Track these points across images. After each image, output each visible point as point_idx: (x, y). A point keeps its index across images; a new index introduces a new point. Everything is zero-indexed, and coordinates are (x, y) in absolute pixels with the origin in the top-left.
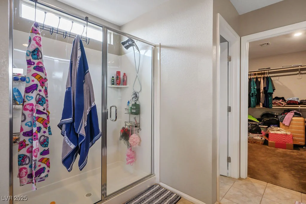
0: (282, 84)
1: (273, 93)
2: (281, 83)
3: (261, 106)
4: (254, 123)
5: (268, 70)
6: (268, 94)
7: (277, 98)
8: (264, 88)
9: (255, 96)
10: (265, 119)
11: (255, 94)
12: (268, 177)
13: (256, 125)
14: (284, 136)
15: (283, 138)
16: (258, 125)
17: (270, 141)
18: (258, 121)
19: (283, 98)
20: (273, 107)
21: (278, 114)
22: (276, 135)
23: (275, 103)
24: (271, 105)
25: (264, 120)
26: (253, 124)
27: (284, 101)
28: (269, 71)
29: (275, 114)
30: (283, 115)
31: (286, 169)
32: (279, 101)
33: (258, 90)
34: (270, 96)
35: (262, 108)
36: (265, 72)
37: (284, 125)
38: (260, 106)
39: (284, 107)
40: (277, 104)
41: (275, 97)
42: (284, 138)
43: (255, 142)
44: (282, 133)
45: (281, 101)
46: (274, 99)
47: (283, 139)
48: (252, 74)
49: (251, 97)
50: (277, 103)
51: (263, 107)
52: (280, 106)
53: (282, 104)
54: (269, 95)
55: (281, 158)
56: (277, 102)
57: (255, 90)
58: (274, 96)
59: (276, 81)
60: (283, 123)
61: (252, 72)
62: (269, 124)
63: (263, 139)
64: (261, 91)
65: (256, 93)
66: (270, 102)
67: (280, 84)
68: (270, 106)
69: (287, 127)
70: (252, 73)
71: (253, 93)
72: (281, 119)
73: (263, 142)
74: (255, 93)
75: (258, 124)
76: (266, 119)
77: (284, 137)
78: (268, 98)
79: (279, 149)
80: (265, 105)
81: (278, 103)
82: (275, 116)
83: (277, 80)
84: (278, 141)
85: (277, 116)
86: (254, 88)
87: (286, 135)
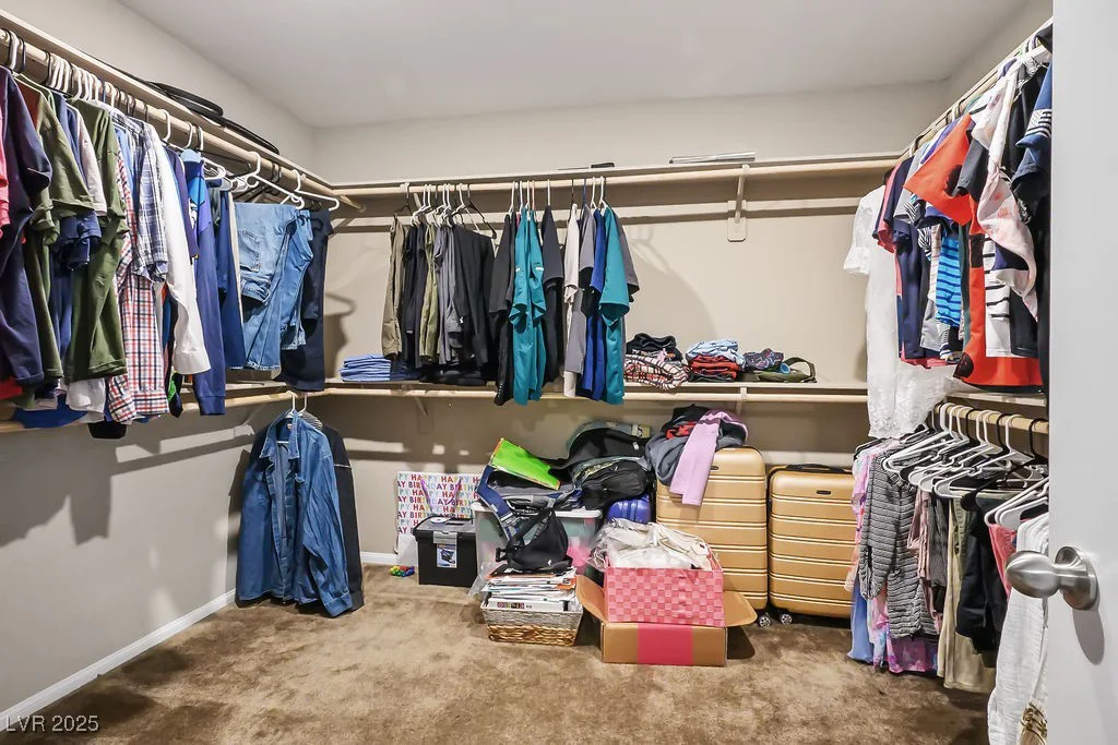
0: (665, 262)
1: (626, 309)
2: (659, 256)
3: (569, 392)
4: (531, 498)
5: (606, 175)
6: (603, 316)
7: (645, 343)
8: (585, 275)
9: (535, 325)
10: (586, 465)
11: (538, 314)
13: (541, 508)
14: (682, 584)
15: (675, 594)
16: (553, 510)
17: (610, 625)
18: (553, 483)
19: (668, 344)
20: (628, 396)
21: (646, 434)
22: (640, 580)
23: (635, 373)
24: (615, 383)
25: (583, 474)
26: (524, 507)
27: (673, 359)
28: (611, 180)
29: (635, 432)
30: (672, 441)
32: (654, 362)
33: (554, 286)
34: (613, 328)
35: (571, 400)
36: (589, 181)
37: (677, 499)
38: (562, 391)
39: (679, 396)
40: (644, 376)
41: (638, 337)
42: (682, 597)
43: (532, 632)
44: (673, 563)
45: (661, 359)
46: (630, 347)
47: (675, 601)
48: (525, 191)
49: (515, 332)
50: (644, 368)
51: (577, 394)
52: (657, 389)
53: (670, 377)
54: (609, 323)
56: (646, 363)
57: (536, 286)
58: (633, 326)
59: (641, 246)
61: (525, 179)
62: (604, 499)
63: (573, 609)
64: (569, 294)
65: (542, 305)
66: (613, 366)
67: (658, 265)
68: (610, 389)
69: (691, 512)
70: (524, 185)
71: (521, 307)
72: (665, 466)
73: (572, 627)
74: (533, 306)
75: (551, 503)
76: (591, 467)
77: (683, 590)
78: (600, 342)
79: (657, 668)
80: (588, 386)
81: (651, 370)
82: (636, 447)
83: (646, 243)
84: (654, 619)
85: (642, 442)
86: (532, 275)
87: (693, 572)
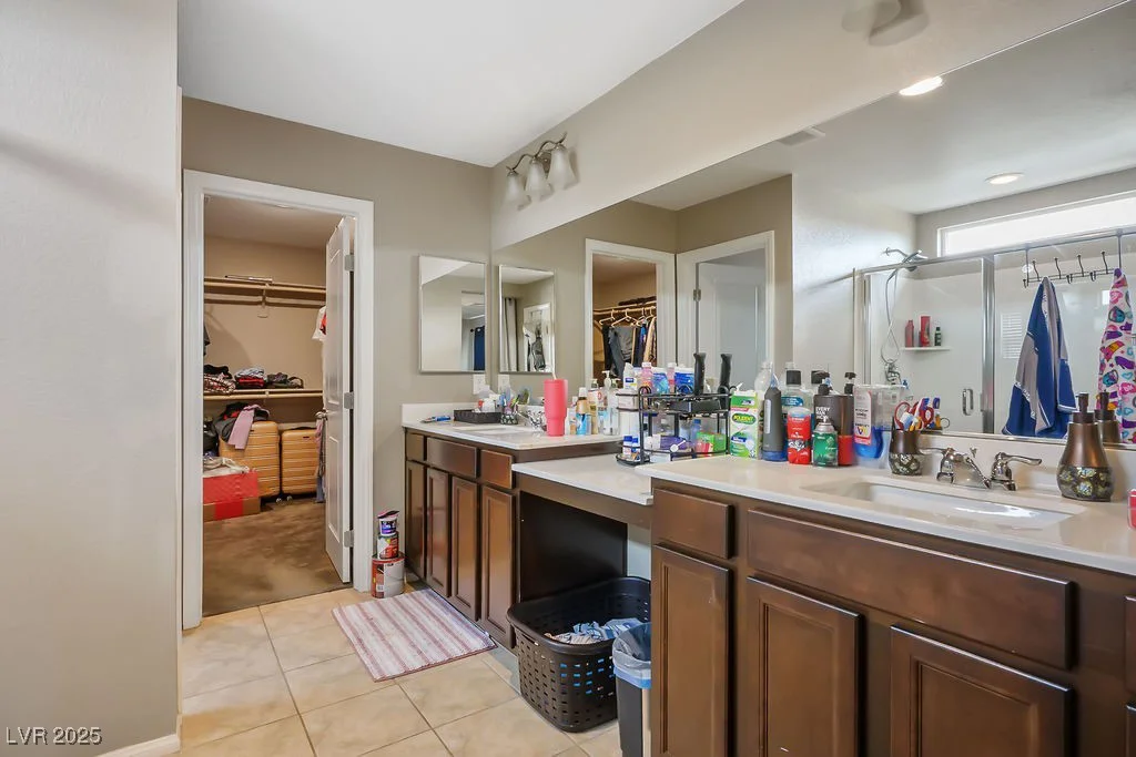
0: (221, 326)
7: (212, 370)
12: (252, 594)
14: (238, 481)
15: (235, 486)
19: (224, 370)
22: (216, 482)
27: (228, 378)
30: (228, 421)
31: (274, 560)
32: (218, 379)
37: (232, 447)
39: (231, 397)
40: (213, 387)
42: (239, 486)
44: (234, 472)
45: (220, 377)
47: (235, 489)
50: (213, 383)
52: (220, 393)
53: (227, 387)
55: (248, 541)
56: (213, 380)
60: (230, 442)
69: (239, 453)
72: (225, 431)
77: (238, 484)
79: (226, 521)
81: (216, 384)
82: (205, 426)
83: (208, 314)
84: (223, 499)
85: (210, 424)
87: (243, 475)
